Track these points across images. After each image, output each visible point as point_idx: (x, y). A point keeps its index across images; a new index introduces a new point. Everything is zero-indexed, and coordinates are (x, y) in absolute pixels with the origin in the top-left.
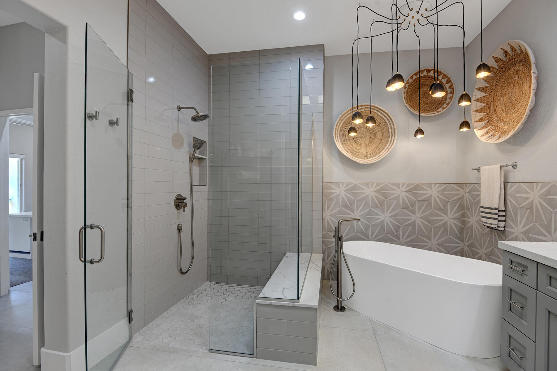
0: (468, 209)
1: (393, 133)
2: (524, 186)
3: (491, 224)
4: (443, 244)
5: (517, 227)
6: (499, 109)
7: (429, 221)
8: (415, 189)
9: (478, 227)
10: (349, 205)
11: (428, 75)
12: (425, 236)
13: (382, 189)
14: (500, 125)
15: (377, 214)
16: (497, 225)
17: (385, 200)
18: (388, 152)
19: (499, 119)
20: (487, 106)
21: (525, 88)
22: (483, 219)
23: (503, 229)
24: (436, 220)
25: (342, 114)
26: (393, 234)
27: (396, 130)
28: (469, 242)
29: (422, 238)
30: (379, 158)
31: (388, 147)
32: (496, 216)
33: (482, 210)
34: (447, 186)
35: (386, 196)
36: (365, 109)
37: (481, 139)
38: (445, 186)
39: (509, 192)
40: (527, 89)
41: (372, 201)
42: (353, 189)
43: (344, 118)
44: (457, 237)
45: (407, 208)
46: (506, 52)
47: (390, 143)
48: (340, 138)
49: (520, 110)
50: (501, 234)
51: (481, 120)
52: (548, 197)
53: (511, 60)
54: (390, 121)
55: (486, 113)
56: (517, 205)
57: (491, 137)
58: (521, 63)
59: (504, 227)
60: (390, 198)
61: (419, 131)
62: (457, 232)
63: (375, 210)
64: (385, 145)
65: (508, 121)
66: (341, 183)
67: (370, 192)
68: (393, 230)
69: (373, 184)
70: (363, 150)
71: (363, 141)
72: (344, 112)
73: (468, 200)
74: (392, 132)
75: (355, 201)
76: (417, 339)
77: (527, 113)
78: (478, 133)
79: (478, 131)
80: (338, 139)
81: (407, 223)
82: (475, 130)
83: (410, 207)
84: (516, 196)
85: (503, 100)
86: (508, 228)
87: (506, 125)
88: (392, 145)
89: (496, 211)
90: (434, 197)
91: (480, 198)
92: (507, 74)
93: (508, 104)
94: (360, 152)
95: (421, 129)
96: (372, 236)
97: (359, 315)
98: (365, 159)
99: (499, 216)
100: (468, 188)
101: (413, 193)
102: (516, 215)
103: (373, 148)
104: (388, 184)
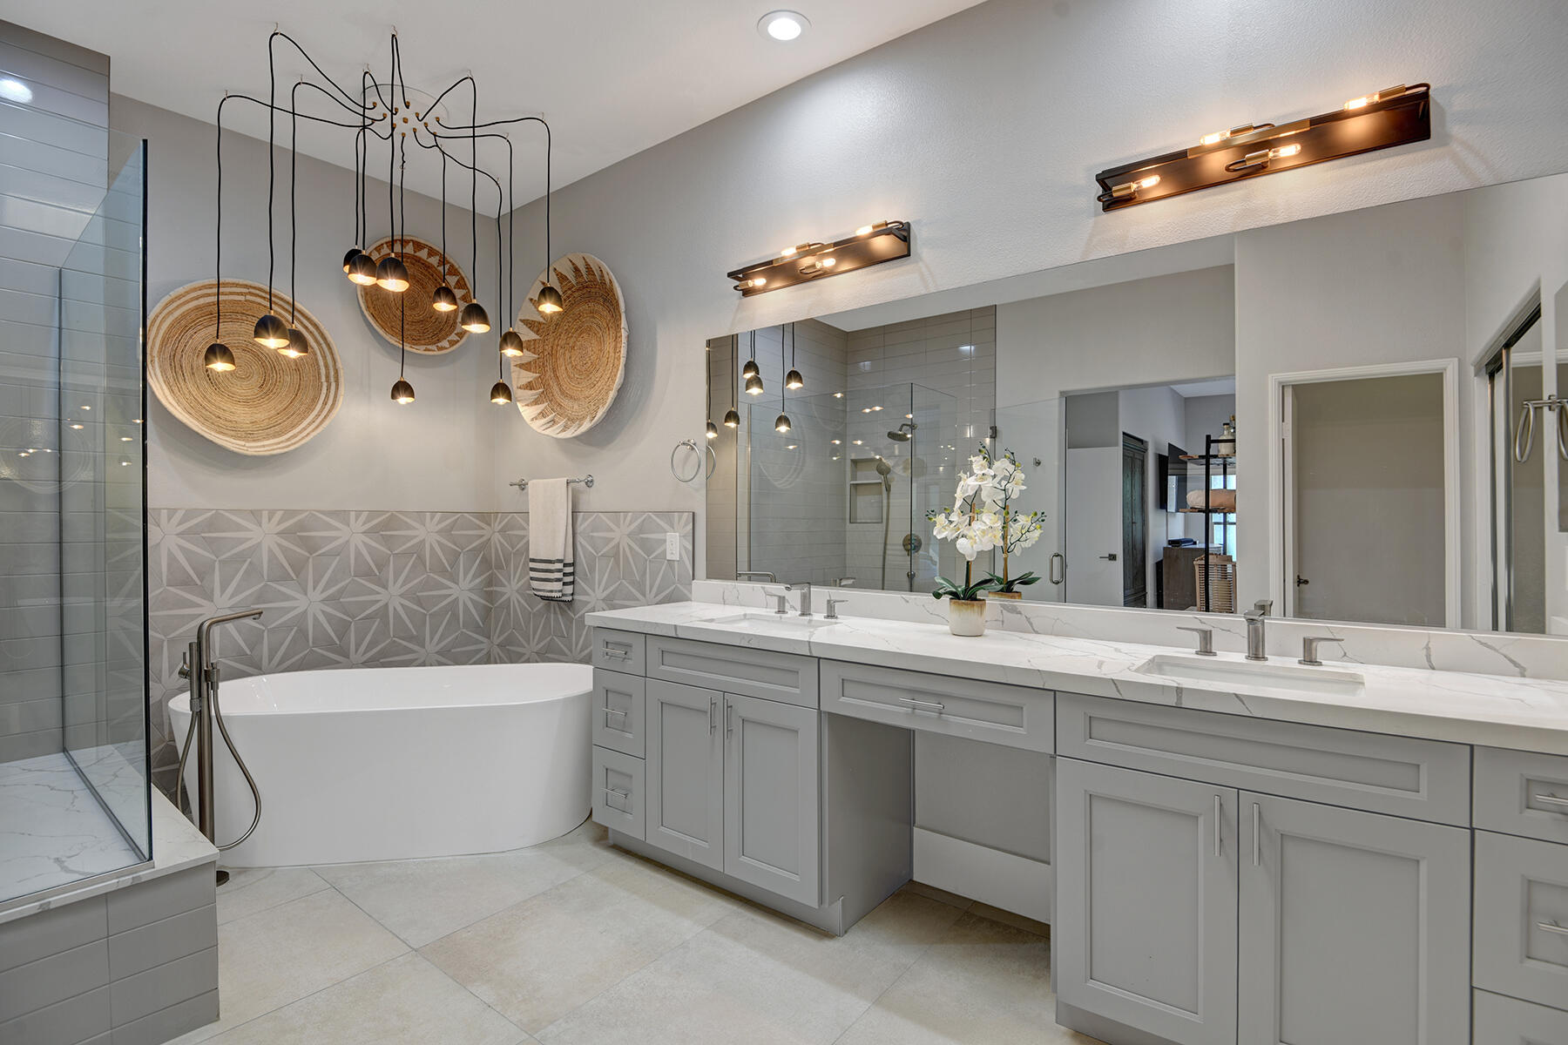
0: (499, 567)
1: (332, 379)
2: (604, 518)
3: (552, 591)
4: (450, 651)
5: (594, 591)
6: (562, 372)
7: (419, 602)
8: (386, 526)
9: (523, 601)
10: (195, 577)
11: (417, 254)
12: (411, 638)
13: (301, 526)
14: (566, 403)
15: (288, 598)
16: (560, 591)
17: (309, 558)
18: (320, 429)
19: (563, 392)
20: (541, 360)
21: (609, 346)
22: (535, 584)
23: (570, 598)
24: (433, 596)
25: (173, 294)
26: (330, 646)
27: (341, 373)
28: (502, 638)
29: (404, 643)
30: (293, 441)
31: (318, 415)
32: (559, 575)
33: (532, 565)
34: (458, 518)
35: (311, 546)
36: (248, 297)
37: (532, 426)
38: (456, 517)
39: (580, 529)
40: (612, 351)
41: (269, 561)
42: (209, 528)
43: (178, 307)
44: (477, 629)
45: (368, 574)
46: (576, 270)
47: (325, 403)
48: (160, 367)
49: (599, 383)
50: (566, 609)
51: (529, 386)
52: (641, 536)
53: (584, 288)
54: (324, 346)
55: (538, 375)
56: (593, 552)
57: (549, 425)
58: (602, 300)
59: (572, 594)
60: (320, 552)
61: (402, 388)
62: (478, 619)
63: (282, 585)
64: (310, 409)
65: (578, 399)
66: (165, 511)
67: (264, 538)
68: (332, 634)
69: (272, 513)
70: (242, 415)
71: (242, 389)
72: (180, 290)
73: (498, 547)
74: (327, 377)
75: (217, 563)
76: (438, 859)
77: (612, 394)
78: (527, 412)
79: (527, 407)
80: (154, 370)
81: (368, 612)
82: (519, 405)
83: (374, 573)
84: (592, 536)
85: (570, 358)
86: (579, 595)
87: (576, 407)
88: (330, 411)
89: (560, 566)
90: (431, 546)
91: (528, 541)
92: (576, 311)
93: (578, 367)
94: (232, 418)
95: (406, 382)
96: (270, 660)
97: (273, 872)
98: (248, 441)
99: (565, 575)
100: (500, 523)
101: (382, 535)
102: (592, 570)
103: (273, 412)
104: (317, 514)
